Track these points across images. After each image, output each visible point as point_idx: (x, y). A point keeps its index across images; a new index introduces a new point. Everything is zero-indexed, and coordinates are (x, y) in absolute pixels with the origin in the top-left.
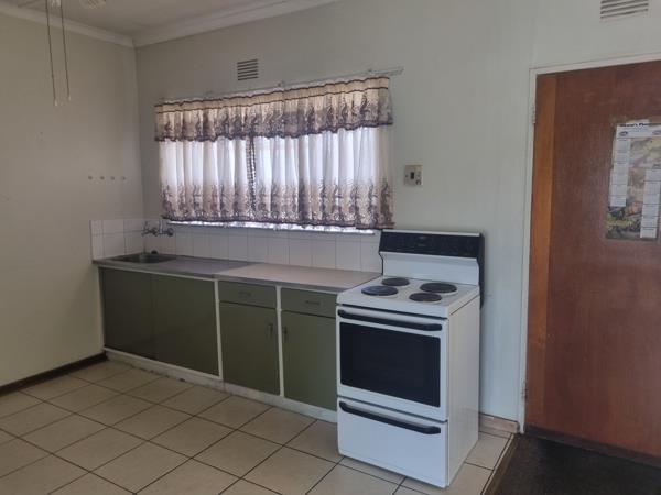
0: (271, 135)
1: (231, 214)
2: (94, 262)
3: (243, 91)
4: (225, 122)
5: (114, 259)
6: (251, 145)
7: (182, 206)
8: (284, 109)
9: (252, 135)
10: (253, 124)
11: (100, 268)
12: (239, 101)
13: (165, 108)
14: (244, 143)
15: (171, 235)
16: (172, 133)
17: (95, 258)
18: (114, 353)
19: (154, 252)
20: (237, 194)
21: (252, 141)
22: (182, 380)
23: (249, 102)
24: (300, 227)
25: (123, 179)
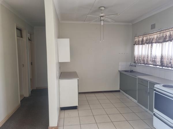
0: (156, 43)
1: (146, 63)
2: (119, 71)
3: (151, 32)
4: (147, 40)
5: (123, 71)
7: (137, 60)
8: (160, 36)
10: (152, 40)
11: (120, 72)
12: (150, 35)
13: (136, 37)
14: (150, 45)
15: (135, 67)
16: (137, 43)
17: (119, 70)
18: (121, 91)
19: (132, 70)
20: (147, 58)
21: (152, 45)
22: (131, 100)
23: (152, 35)
24: (161, 67)
25: (127, 54)
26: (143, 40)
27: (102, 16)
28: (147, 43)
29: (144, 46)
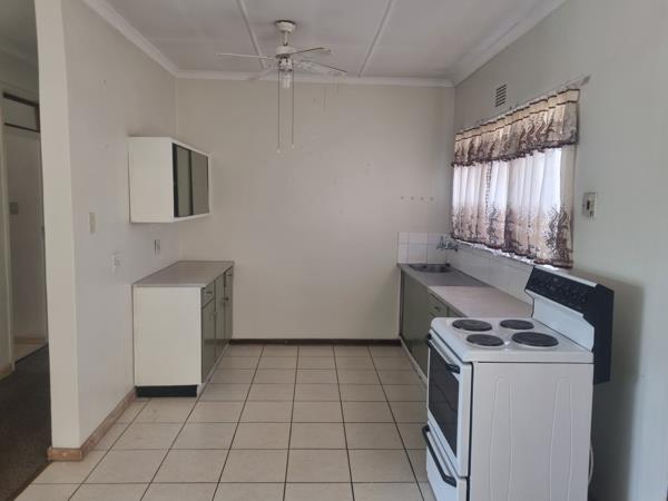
2: (398, 265)
6: (491, 169)
10: (492, 149)
16: (458, 159)
17: (400, 262)
21: (491, 166)
24: (508, 255)
25: (432, 199)
26: (472, 146)
27: (285, 56)
28: (481, 161)
29: (473, 169)
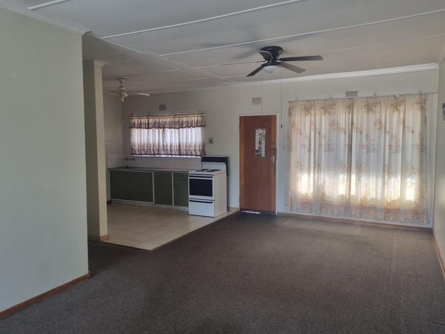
0: (170, 128)
1: (156, 153)
2: (109, 169)
3: (161, 114)
4: (155, 123)
6: (164, 131)
7: (139, 150)
8: (174, 120)
9: (164, 128)
10: (164, 124)
11: (111, 171)
12: (160, 117)
13: (133, 117)
15: (134, 160)
18: (115, 200)
20: (158, 146)
23: (163, 117)
25: (117, 141)
28: (157, 128)
